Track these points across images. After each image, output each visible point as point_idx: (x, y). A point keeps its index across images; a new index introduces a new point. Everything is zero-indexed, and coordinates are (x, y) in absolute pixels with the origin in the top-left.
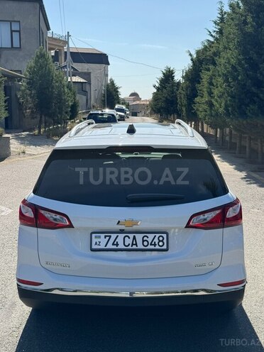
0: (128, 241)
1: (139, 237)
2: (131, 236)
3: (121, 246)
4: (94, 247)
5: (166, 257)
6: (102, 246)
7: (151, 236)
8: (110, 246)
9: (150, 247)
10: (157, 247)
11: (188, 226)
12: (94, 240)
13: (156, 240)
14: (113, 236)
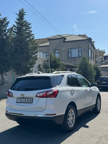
0: (24, 100)
1: (26, 99)
2: (25, 99)
3: (22, 102)
4: (17, 102)
5: (32, 105)
6: (19, 102)
7: (29, 99)
8: (20, 102)
9: (28, 102)
10: (30, 102)
11: (36, 96)
12: (17, 100)
13: (30, 100)
14: (21, 99)
